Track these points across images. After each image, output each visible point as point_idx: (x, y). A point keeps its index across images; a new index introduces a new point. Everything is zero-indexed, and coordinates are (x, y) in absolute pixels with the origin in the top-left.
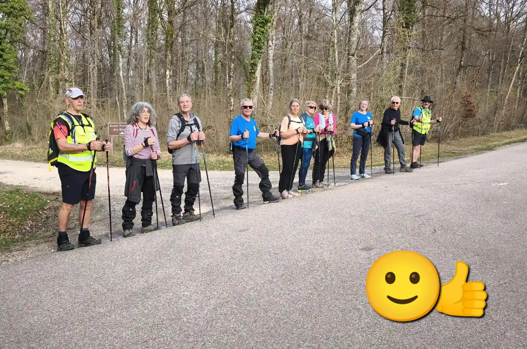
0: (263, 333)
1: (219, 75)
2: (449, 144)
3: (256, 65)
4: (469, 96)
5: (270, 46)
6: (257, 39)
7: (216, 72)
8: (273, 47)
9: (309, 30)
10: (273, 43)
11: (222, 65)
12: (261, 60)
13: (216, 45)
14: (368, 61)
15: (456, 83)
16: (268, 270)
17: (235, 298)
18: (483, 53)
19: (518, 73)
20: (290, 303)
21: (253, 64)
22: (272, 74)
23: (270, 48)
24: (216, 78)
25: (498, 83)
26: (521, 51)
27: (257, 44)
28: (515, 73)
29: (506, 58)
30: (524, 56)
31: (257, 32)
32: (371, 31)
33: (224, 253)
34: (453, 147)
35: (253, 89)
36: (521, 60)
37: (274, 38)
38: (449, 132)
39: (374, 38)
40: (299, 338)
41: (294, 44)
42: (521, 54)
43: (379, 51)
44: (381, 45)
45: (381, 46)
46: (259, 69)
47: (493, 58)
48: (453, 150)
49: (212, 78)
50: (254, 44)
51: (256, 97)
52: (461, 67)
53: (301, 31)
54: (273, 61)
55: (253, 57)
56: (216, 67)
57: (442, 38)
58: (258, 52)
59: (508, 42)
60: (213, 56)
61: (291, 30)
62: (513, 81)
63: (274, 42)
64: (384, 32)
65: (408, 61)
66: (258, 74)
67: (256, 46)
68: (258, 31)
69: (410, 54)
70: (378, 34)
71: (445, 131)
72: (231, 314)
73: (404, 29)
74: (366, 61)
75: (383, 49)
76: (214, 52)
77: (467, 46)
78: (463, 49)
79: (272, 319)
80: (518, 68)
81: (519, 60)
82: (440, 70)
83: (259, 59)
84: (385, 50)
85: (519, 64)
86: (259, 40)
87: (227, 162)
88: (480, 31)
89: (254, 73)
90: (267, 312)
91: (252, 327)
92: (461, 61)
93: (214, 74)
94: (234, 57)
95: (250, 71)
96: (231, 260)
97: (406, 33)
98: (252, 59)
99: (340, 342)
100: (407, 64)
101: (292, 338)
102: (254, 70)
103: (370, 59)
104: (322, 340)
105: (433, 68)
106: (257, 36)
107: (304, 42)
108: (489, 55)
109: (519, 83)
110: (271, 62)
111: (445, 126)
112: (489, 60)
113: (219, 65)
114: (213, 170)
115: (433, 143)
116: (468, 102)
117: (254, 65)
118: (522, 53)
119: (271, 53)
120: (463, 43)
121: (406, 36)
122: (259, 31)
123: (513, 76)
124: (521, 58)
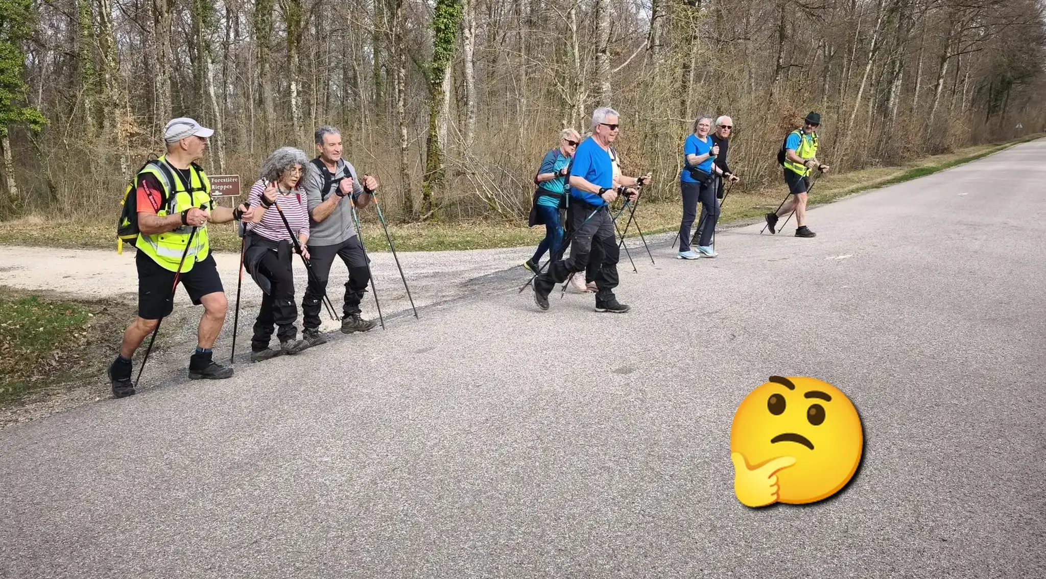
0: (451, 517)
1: (383, 88)
2: (762, 194)
3: (442, 71)
4: (794, 116)
5: (467, 38)
6: (443, 27)
7: (378, 84)
8: (473, 40)
9: (532, 11)
10: (471, 34)
11: (387, 71)
12: (450, 62)
13: (376, 39)
14: (629, 60)
15: (771, 95)
16: (464, 413)
17: (407, 462)
18: (814, 44)
19: (870, 76)
20: (499, 464)
21: (438, 69)
22: (471, 86)
23: (467, 42)
24: (378, 95)
25: (839, 93)
26: (873, 41)
27: (442, 35)
28: (865, 76)
29: (850, 51)
30: (878, 48)
31: (442, 15)
32: (634, 11)
33: (391, 389)
34: (769, 200)
35: (439, 112)
36: (873, 55)
37: (474, 24)
38: (762, 176)
39: (639, 22)
40: (510, 520)
41: (508, 34)
42: (873, 44)
43: (646, 43)
44: (650, 33)
45: (650, 35)
46: (447, 78)
47: (830, 53)
48: (769, 205)
49: (372, 94)
50: (437, 35)
51: (445, 125)
52: (779, 66)
53: (518, 12)
54: (474, 63)
55: (437, 58)
56: (377, 75)
57: (748, 20)
58: (445, 49)
59: (852, 25)
60: (372, 56)
61: (501, 10)
62: (861, 90)
63: (473, 30)
64: (655, 12)
65: (693, 60)
66: (447, 86)
67: (441, 39)
68: (443, 13)
69: (697, 48)
70: (645, 14)
71: (756, 174)
72: (400, 489)
73: (685, 6)
74: (626, 61)
75: (653, 41)
76: (373, 50)
77: (789, 31)
78: (782, 37)
79: (467, 492)
80: (868, 68)
81: (871, 54)
82: (746, 73)
83: (448, 60)
84: (657, 42)
85: (871, 62)
86: (446, 28)
87: (399, 236)
88: (807, 7)
89: (440, 84)
90: (459, 481)
91: (435, 508)
92: (779, 58)
93: (375, 87)
94: (404, 57)
95: (433, 81)
96: (402, 400)
97: (690, 13)
98: (435, 61)
99: (577, 524)
100: (693, 65)
101: (500, 521)
102: (440, 79)
103: (632, 57)
104: (548, 521)
105: (734, 70)
106: (443, 21)
107: (524, 31)
108: (824, 47)
109: (872, 92)
110: (469, 65)
111: (756, 166)
112: (825, 56)
113: (383, 72)
114: (377, 250)
115: (737, 195)
116: (792, 125)
117: (439, 71)
118: (876, 44)
119: (469, 49)
120: (782, 29)
121: (689, 18)
122: (446, 12)
123: (861, 82)
124: (874, 51)
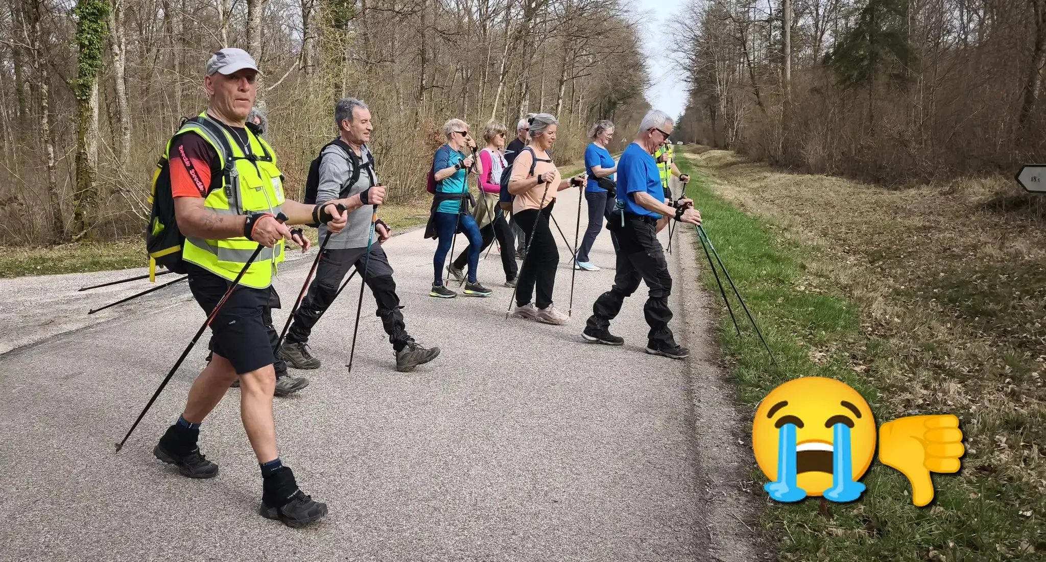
0: (98, 542)
1: (28, 104)
3: (89, 87)
4: (437, 133)
5: (117, 55)
6: (87, 43)
8: (123, 57)
9: (184, 28)
10: (121, 50)
11: (31, 87)
12: (97, 79)
13: (16, 53)
14: (282, 79)
15: (417, 114)
16: (114, 436)
17: (50, 492)
18: (453, 67)
19: (501, 96)
20: (149, 484)
21: (83, 85)
22: (124, 103)
23: (117, 58)
24: (23, 112)
25: (478, 112)
26: (503, 65)
27: (86, 51)
28: (498, 97)
29: (484, 74)
30: (507, 72)
31: (85, 30)
32: (287, 31)
33: (34, 419)
35: (87, 129)
36: (503, 78)
37: (123, 40)
38: (412, 189)
39: (293, 43)
40: (160, 537)
41: (162, 51)
42: (502, 68)
43: (297, 63)
44: (301, 53)
45: (301, 56)
46: (94, 95)
47: (467, 75)
50: (81, 51)
51: (95, 142)
52: (422, 87)
53: (170, 30)
54: (125, 81)
55: (82, 74)
56: (19, 91)
57: (393, 43)
58: (90, 65)
59: (484, 50)
60: (13, 71)
61: (153, 27)
62: (495, 109)
63: (123, 47)
64: (305, 33)
65: (344, 81)
66: (94, 102)
67: (85, 54)
68: (86, 28)
69: (346, 69)
70: (297, 36)
73: (333, 30)
74: (279, 80)
75: (305, 61)
76: (13, 65)
77: (430, 55)
78: (424, 61)
79: (115, 515)
80: (500, 89)
81: (501, 77)
82: (394, 93)
83: (94, 76)
84: (310, 63)
85: (501, 84)
86: (90, 44)
87: (50, 259)
88: (444, 34)
89: (87, 101)
90: (107, 505)
91: (80, 535)
92: (422, 80)
95: (78, 98)
96: (47, 429)
97: (337, 36)
98: (80, 77)
100: (344, 86)
101: (149, 539)
102: (86, 96)
103: (285, 76)
104: (199, 533)
105: (383, 88)
106: (86, 37)
107: (178, 48)
108: (462, 70)
109: (504, 111)
110: (120, 81)
112: (463, 78)
113: (26, 87)
114: (24, 275)
116: (437, 141)
117: (86, 87)
118: (504, 68)
119: (120, 66)
120: (423, 52)
121: (337, 40)
122: (89, 28)
123: (494, 102)
124: (504, 75)
